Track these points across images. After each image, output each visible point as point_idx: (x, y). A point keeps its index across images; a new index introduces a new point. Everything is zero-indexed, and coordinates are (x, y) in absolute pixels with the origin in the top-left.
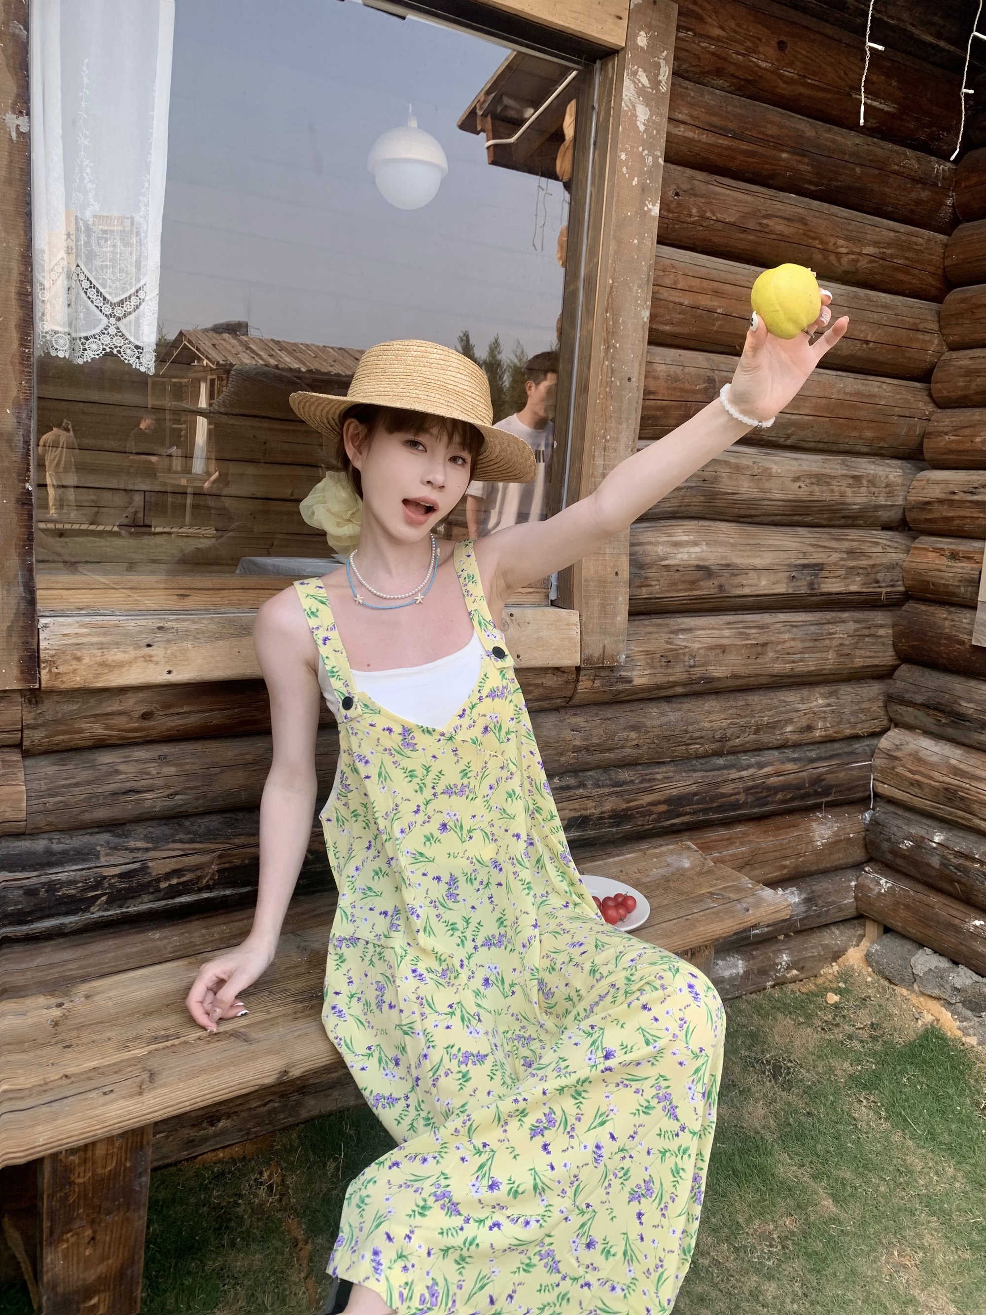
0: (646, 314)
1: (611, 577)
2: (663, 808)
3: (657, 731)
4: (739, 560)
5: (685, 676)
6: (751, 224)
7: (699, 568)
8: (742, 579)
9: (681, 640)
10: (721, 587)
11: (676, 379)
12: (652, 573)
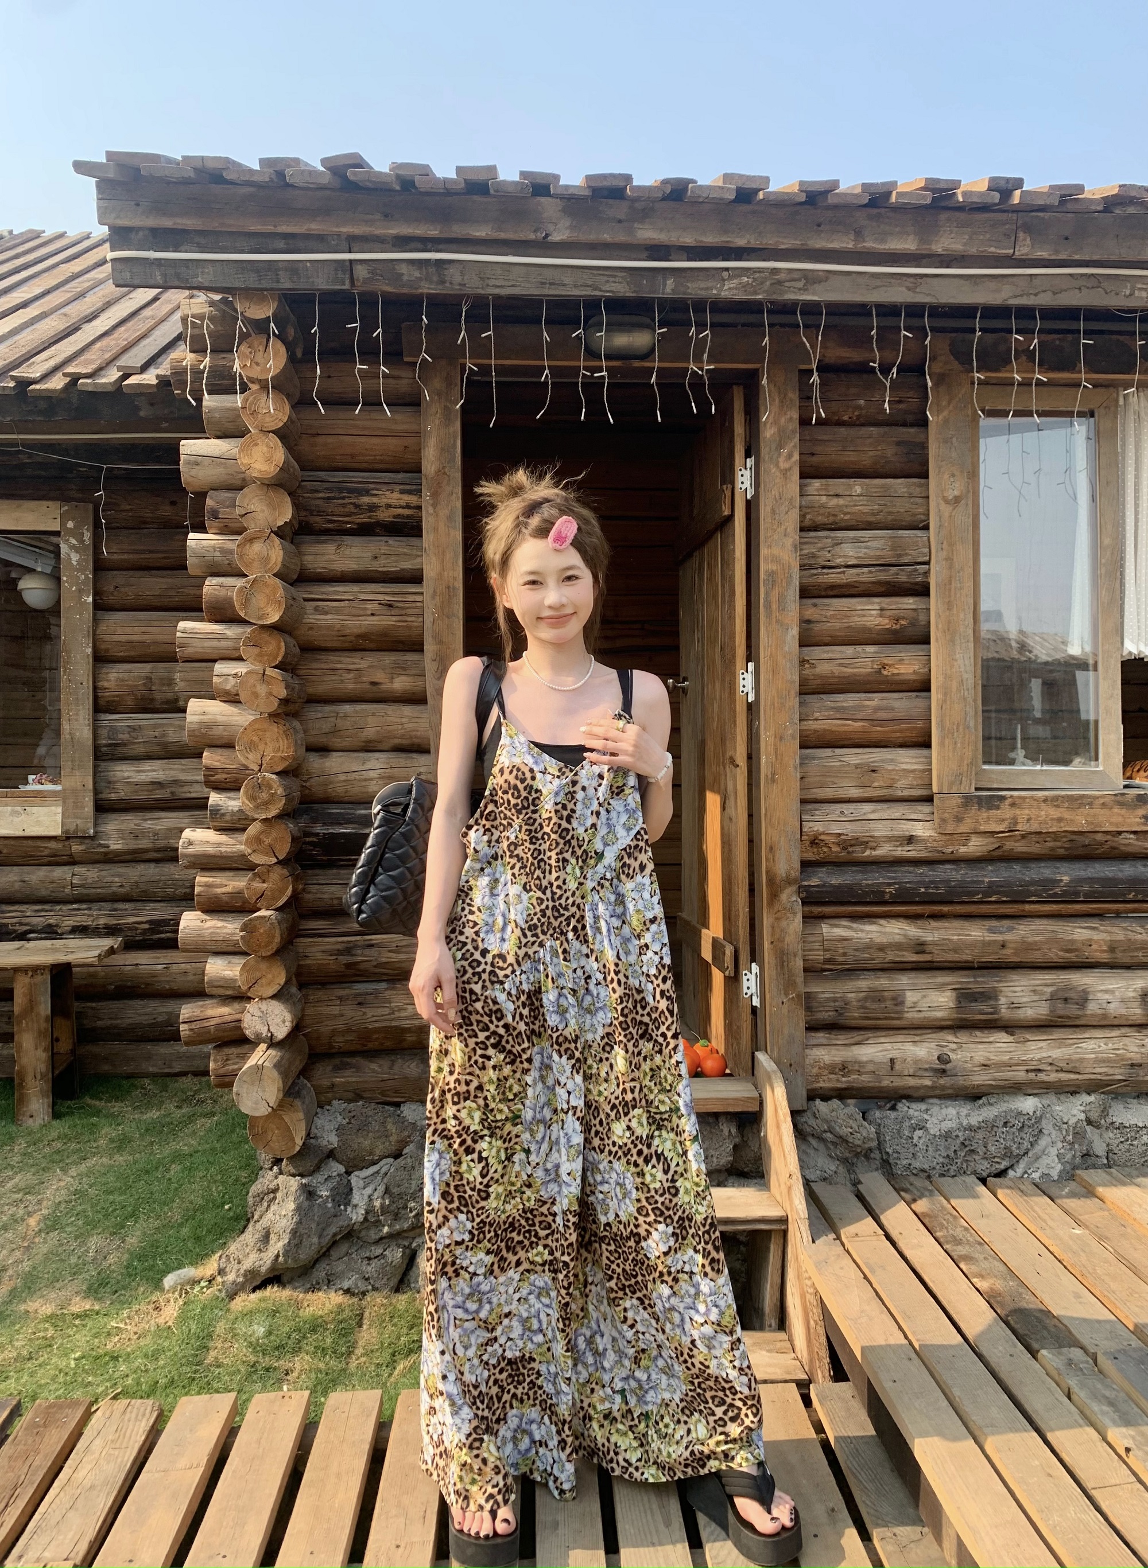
0: (89, 651)
1: (80, 787)
2: (147, 926)
3: (136, 879)
4: (183, 777)
5: (151, 845)
6: (172, 593)
7: (153, 783)
8: (186, 789)
9: (148, 824)
10: (172, 793)
11: (123, 680)
12: (117, 786)
